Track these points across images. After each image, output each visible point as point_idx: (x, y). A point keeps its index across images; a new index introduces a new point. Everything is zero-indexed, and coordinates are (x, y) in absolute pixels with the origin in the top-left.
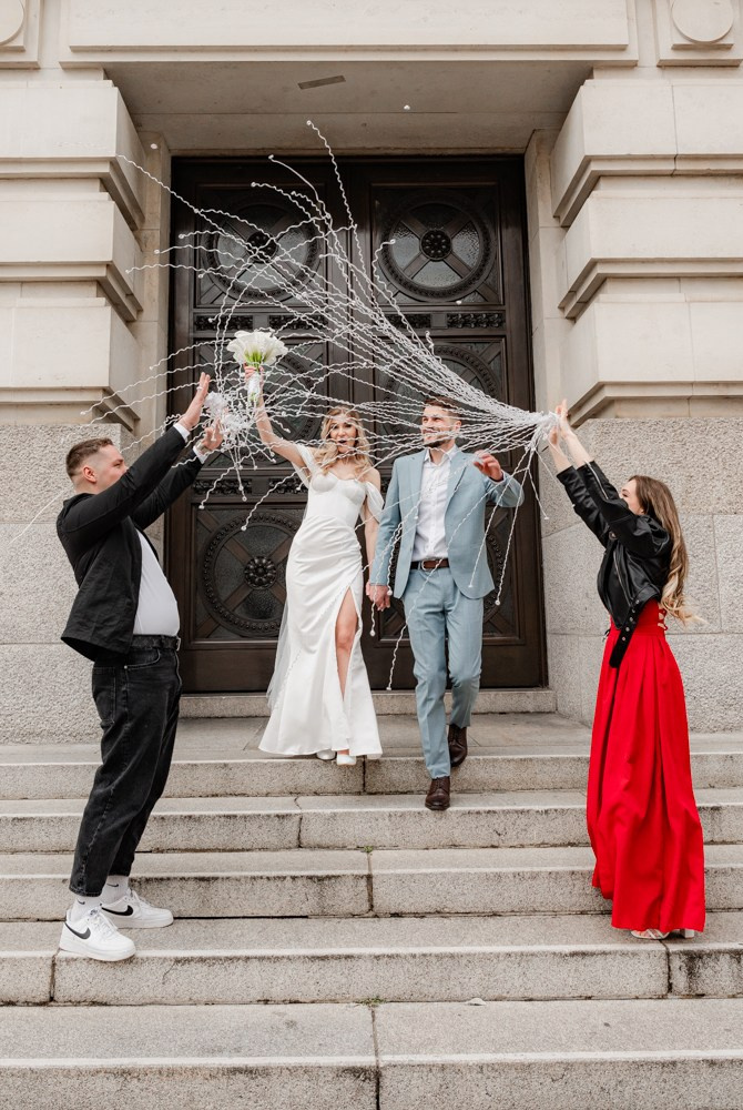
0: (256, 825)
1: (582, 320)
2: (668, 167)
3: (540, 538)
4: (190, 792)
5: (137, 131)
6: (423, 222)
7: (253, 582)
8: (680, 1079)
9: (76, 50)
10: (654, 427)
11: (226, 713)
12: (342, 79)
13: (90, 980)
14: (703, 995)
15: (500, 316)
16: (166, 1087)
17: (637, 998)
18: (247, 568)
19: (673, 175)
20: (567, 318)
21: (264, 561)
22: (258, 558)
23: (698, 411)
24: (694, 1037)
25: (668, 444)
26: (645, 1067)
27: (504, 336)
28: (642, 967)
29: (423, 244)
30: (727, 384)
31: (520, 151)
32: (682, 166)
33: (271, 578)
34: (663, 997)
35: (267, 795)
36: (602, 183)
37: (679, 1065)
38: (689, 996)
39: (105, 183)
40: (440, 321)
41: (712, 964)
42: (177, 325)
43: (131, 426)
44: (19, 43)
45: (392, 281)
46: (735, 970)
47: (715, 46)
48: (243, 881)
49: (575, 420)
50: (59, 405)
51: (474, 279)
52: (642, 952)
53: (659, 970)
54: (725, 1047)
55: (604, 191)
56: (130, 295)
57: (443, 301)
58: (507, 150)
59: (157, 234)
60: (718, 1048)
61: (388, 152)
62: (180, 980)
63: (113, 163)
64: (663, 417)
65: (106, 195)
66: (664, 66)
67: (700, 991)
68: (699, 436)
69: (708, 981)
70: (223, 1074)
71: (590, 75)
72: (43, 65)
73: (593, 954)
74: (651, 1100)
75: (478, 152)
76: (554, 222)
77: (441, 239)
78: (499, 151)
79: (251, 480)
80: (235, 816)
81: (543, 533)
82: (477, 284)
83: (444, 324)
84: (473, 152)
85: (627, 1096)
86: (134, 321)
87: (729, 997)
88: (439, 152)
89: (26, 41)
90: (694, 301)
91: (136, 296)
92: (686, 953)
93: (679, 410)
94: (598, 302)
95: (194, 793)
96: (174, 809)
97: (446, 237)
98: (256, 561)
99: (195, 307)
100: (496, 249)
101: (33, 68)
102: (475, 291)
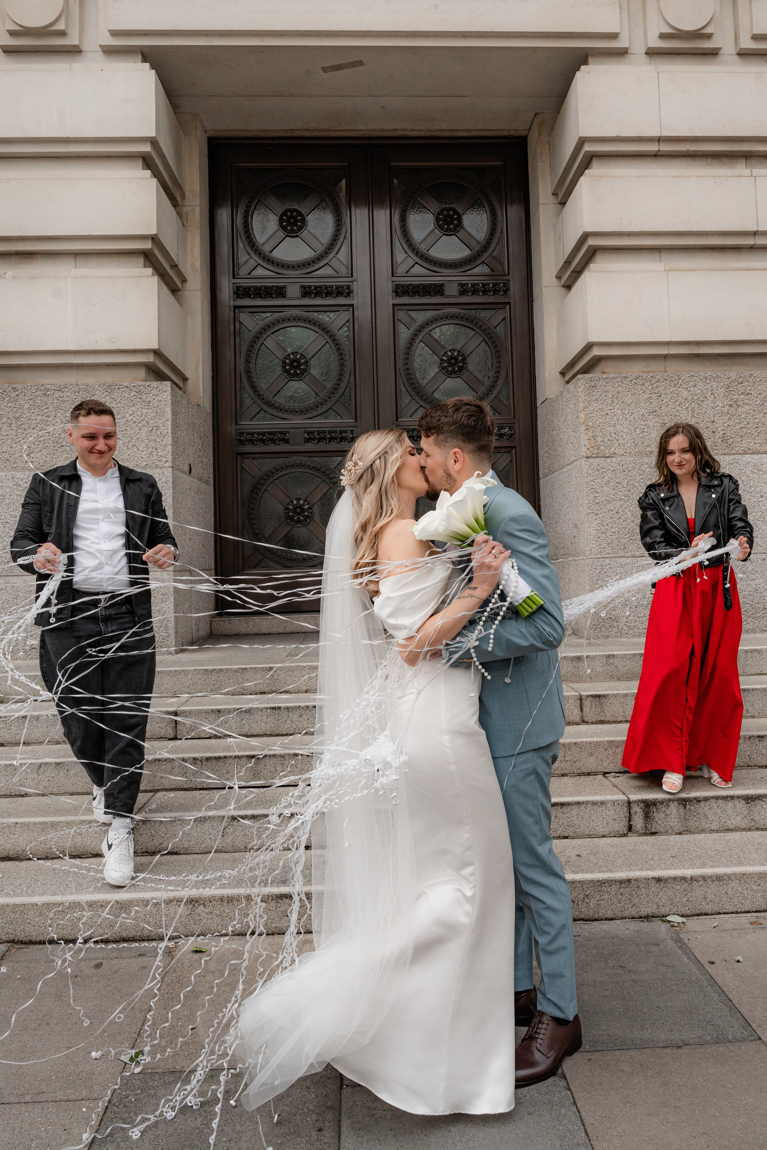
0: (297, 715)
1: (574, 288)
2: (653, 148)
3: (538, 479)
4: (242, 691)
5: (175, 113)
6: (436, 200)
7: (292, 520)
8: (634, 892)
9: (115, 34)
10: (634, 381)
11: (272, 631)
12: (361, 63)
13: (163, 835)
14: (656, 833)
15: (505, 285)
16: (227, 911)
17: (604, 837)
18: (287, 509)
19: (657, 156)
20: (563, 286)
21: (301, 502)
22: (296, 499)
23: (673, 368)
24: (647, 862)
25: (646, 396)
26: (607, 885)
27: (509, 303)
28: (609, 813)
29: (437, 220)
30: (698, 343)
31: (523, 133)
32: (665, 148)
33: (307, 516)
34: (624, 835)
35: (306, 692)
36: (595, 163)
37: (633, 882)
38: (645, 834)
39: (147, 162)
40: (452, 290)
41: (663, 809)
42: (218, 293)
43: (181, 385)
44: (60, 26)
45: (410, 254)
46: (682, 813)
47: (698, 35)
48: (287, 757)
49: (568, 376)
50: (115, 365)
51: (482, 252)
52: (608, 801)
53: (622, 815)
54: (670, 869)
55: (596, 170)
56: (174, 266)
57: (455, 272)
58: (512, 133)
59: (197, 210)
60: (665, 869)
61: (406, 133)
62: (237, 834)
63: (153, 142)
64: (643, 372)
65: (148, 173)
66: (652, 53)
67: (654, 830)
68: (672, 389)
69: (660, 822)
70: (273, 899)
71: (585, 62)
72: (84, 48)
73: (569, 804)
74: (610, 909)
75: (486, 134)
76: (552, 199)
77: (453, 215)
78: (505, 133)
79: (288, 432)
80: (279, 708)
81: (541, 475)
82: (486, 255)
83: (455, 292)
84: (482, 134)
85: (592, 906)
86: (179, 290)
87: (677, 834)
88: (450, 134)
89: (67, 24)
90: (672, 270)
91: (180, 267)
92: (644, 801)
93: (656, 366)
94: (589, 271)
95: (245, 692)
96: (229, 704)
97: (457, 213)
98: (295, 502)
99: (234, 278)
100: (501, 224)
101: (75, 51)
102: (483, 262)
